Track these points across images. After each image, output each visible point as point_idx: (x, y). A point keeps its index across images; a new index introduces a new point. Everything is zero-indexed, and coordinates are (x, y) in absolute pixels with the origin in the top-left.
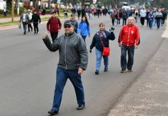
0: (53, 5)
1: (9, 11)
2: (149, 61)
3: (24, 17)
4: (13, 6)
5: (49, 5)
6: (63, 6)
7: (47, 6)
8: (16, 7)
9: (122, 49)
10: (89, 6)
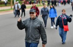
1: (9, 2)
3: (16, 7)
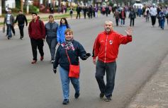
0: (64, 3)
2: (163, 59)
4: (23, 4)
5: (59, 3)
6: (74, 4)
7: (57, 4)
8: (25, 5)
9: (97, 68)
10: (101, 3)
